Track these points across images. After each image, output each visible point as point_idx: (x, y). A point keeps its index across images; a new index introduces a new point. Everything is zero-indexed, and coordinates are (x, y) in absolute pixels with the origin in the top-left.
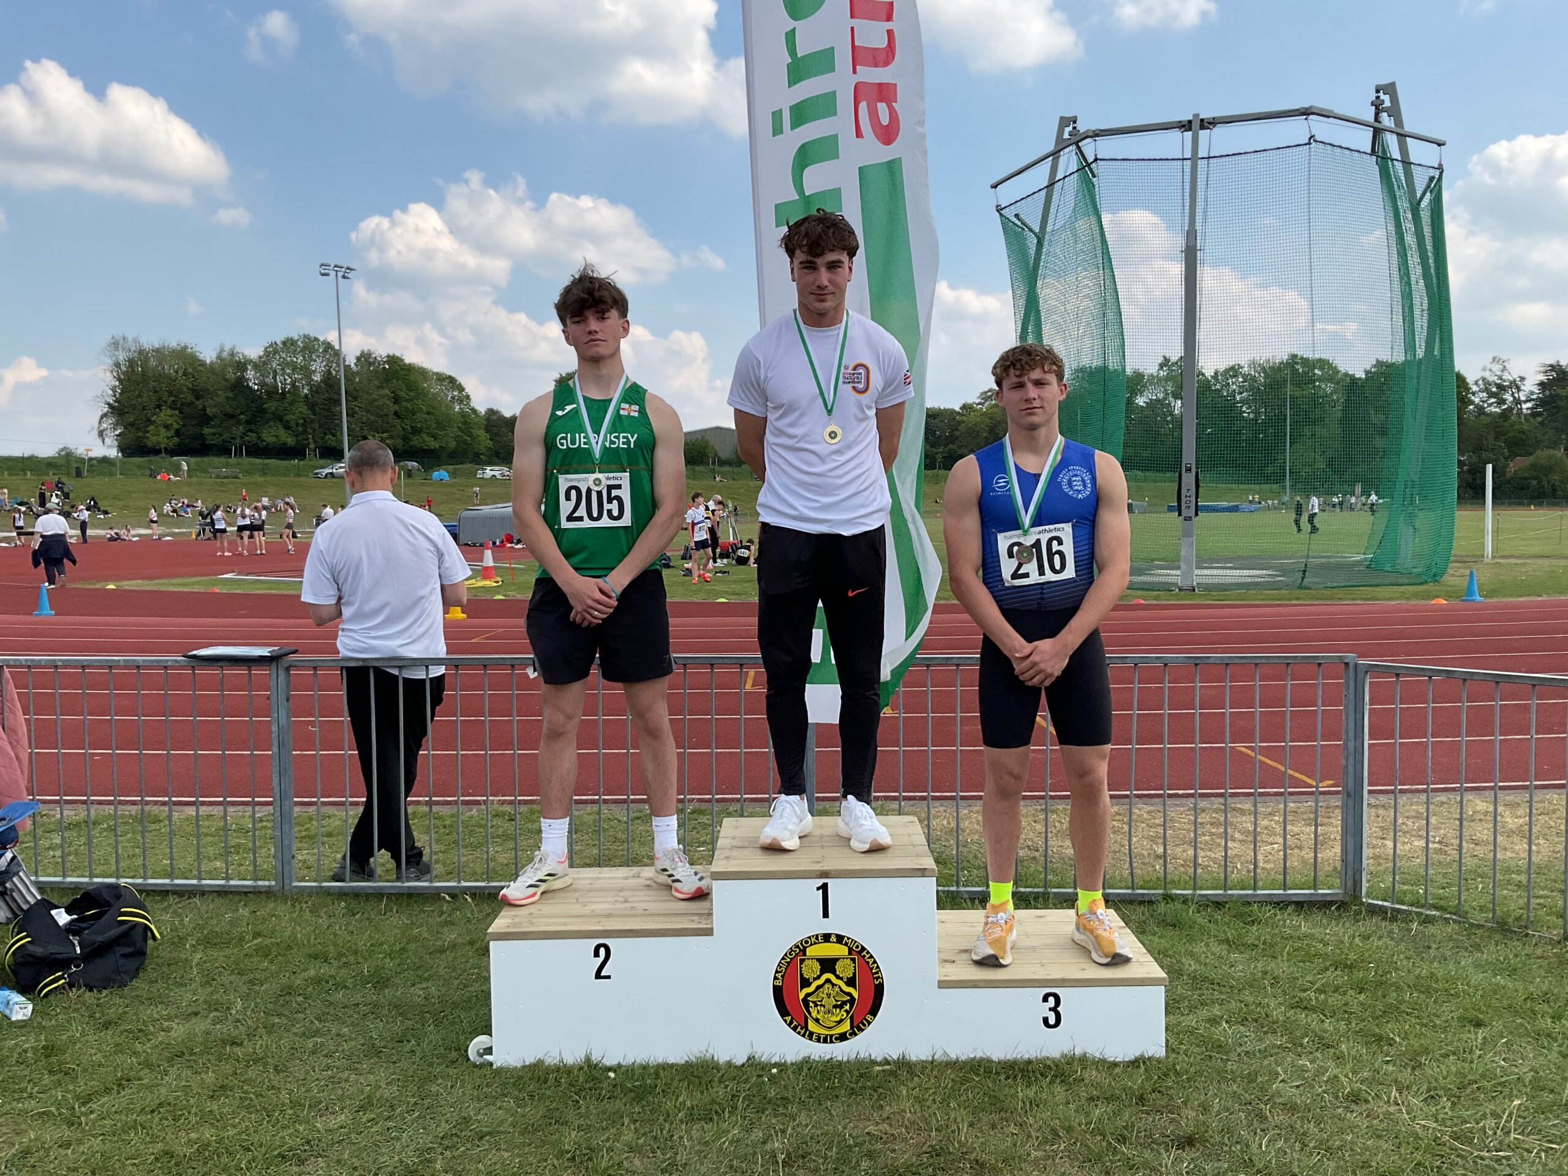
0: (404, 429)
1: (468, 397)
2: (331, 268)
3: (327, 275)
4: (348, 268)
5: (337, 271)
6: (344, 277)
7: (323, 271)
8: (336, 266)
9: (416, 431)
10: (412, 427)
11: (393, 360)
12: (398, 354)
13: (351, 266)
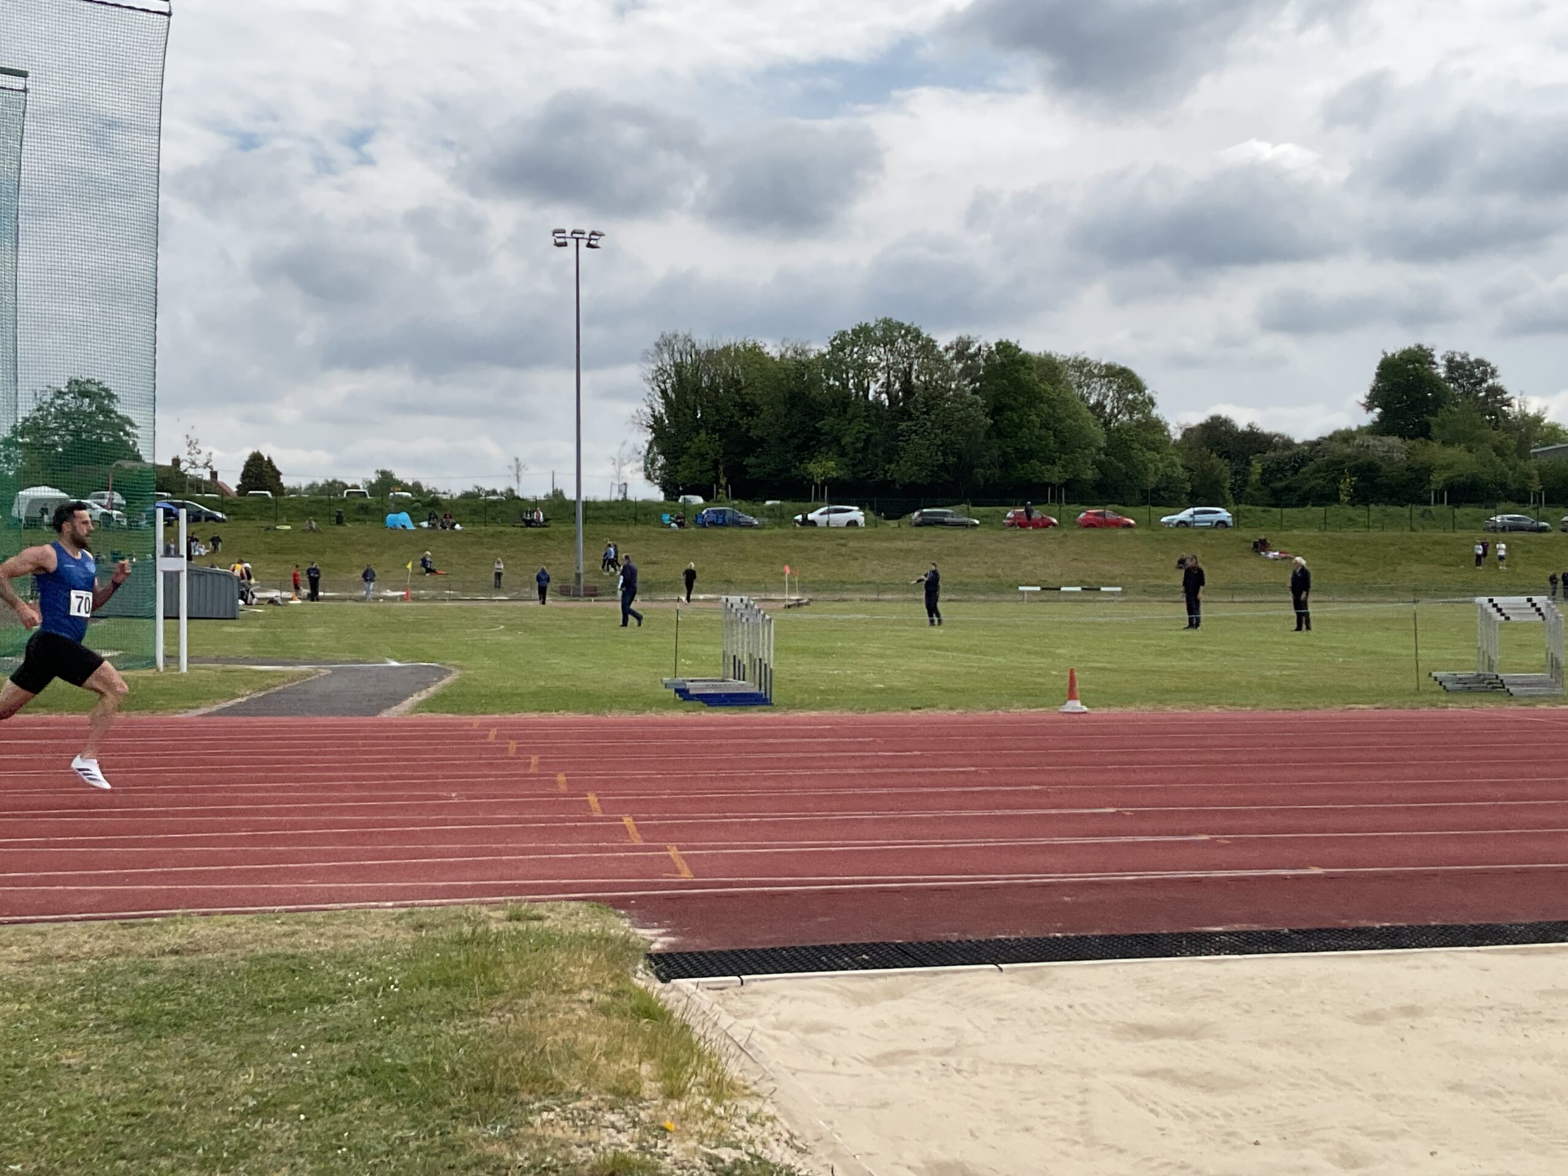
0: (1005, 454)
1: (1152, 402)
2: (568, 234)
3: (565, 244)
4: (593, 233)
5: (577, 239)
6: (589, 246)
7: (559, 241)
8: (574, 232)
9: (1025, 456)
10: (1015, 449)
11: (1004, 348)
12: (1013, 341)
13: (596, 230)
